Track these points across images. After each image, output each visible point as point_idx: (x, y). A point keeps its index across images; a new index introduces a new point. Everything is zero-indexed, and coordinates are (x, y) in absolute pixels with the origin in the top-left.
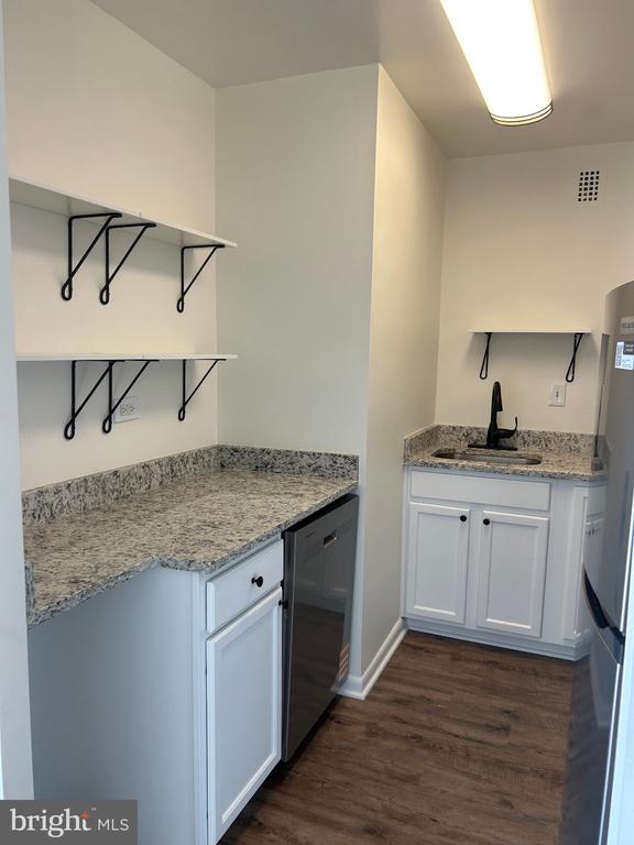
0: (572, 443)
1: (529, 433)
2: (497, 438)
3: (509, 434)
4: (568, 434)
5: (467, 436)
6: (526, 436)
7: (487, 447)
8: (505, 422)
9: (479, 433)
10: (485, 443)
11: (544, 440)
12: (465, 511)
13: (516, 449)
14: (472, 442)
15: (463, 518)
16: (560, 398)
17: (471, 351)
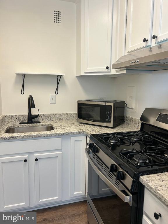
0: (60, 117)
1: (44, 115)
2: (32, 119)
3: (36, 116)
4: (58, 114)
5: (18, 119)
6: (43, 116)
7: (28, 123)
8: (34, 112)
9: (23, 117)
10: (27, 121)
11: (49, 117)
12: (25, 156)
13: (40, 122)
14: (21, 122)
15: (25, 161)
16: (54, 101)
17: (16, 82)
